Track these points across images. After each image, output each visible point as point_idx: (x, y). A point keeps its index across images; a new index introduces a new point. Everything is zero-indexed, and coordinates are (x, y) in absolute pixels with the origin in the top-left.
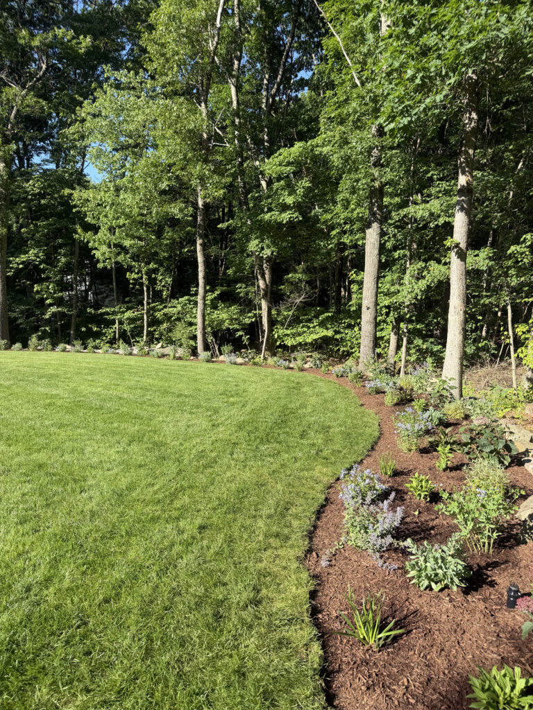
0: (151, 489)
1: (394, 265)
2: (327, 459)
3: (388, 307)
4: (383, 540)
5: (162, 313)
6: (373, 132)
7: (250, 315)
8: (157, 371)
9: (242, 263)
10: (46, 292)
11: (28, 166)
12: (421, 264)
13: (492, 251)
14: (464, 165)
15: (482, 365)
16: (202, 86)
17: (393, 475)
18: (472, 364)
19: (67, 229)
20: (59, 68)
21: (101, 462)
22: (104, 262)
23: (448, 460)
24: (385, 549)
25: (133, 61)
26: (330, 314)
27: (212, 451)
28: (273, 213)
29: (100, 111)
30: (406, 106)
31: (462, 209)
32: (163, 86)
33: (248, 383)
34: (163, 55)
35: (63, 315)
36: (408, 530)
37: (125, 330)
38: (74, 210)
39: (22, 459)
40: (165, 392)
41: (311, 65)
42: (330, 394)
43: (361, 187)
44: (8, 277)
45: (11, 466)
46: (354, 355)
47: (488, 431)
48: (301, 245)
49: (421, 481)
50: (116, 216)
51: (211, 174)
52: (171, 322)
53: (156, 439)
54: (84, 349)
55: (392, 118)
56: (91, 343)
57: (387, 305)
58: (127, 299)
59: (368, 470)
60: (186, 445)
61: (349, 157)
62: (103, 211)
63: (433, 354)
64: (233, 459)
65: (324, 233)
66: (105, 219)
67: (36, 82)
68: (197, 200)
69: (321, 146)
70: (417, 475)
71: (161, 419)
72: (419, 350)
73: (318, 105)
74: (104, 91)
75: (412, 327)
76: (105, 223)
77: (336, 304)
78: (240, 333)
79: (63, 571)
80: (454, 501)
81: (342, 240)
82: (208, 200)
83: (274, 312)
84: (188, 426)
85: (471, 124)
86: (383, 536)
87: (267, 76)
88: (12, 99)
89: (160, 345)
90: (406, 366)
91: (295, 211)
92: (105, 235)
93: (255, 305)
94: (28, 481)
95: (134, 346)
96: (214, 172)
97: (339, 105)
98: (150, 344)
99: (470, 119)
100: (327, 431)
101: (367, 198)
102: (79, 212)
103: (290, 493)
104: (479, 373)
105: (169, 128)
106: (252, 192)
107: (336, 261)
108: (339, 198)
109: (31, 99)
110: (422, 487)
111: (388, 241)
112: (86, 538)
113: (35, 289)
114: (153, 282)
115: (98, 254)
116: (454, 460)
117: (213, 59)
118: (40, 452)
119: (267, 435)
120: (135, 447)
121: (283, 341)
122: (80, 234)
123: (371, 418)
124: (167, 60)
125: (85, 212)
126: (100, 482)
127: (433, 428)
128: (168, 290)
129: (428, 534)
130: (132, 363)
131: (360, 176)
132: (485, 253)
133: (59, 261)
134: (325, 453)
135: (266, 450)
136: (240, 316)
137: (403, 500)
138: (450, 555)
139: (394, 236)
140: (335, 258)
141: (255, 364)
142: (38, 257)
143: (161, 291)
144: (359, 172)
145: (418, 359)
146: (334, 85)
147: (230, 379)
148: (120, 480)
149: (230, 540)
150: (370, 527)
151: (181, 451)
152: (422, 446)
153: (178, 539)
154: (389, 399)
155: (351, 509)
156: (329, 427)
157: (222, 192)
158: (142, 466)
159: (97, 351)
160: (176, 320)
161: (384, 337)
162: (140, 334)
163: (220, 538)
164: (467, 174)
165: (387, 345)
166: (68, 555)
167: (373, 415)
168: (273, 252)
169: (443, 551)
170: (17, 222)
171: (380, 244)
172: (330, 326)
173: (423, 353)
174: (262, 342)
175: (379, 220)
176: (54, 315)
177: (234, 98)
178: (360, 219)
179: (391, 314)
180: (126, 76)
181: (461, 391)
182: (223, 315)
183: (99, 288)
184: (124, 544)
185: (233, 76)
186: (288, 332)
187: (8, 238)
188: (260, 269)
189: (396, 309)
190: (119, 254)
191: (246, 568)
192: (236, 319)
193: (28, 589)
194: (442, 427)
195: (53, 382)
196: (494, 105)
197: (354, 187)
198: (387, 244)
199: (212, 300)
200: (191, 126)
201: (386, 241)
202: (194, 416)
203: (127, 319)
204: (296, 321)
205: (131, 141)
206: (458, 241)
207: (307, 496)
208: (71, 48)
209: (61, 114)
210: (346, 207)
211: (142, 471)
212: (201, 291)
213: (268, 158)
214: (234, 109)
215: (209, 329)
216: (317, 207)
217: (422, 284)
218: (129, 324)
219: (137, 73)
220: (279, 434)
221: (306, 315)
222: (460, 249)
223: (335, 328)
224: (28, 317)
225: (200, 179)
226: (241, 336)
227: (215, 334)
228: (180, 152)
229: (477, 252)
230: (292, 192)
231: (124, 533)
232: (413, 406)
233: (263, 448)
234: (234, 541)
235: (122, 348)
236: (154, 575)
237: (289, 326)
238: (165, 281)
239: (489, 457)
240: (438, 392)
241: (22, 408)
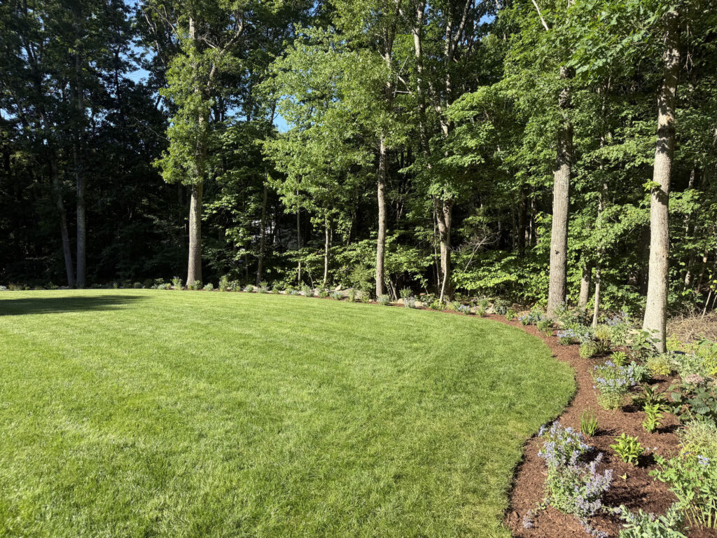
0: (344, 434)
1: (585, 207)
2: (521, 414)
3: (579, 251)
4: (591, 504)
5: (341, 256)
6: (561, 73)
7: (428, 258)
8: (339, 313)
9: (422, 207)
10: (236, 236)
11: (223, 120)
12: (616, 208)
13: (697, 194)
14: (664, 104)
15: (686, 315)
16: (387, 37)
17: (595, 435)
18: (674, 315)
19: (256, 176)
20: (253, 28)
21: (295, 402)
22: (291, 208)
23: (657, 421)
24: (593, 514)
25: (321, 18)
26: (513, 258)
27: (399, 398)
28: (454, 156)
29: (290, 66)
30: (600, 48)
31: (663, 150)
32: (349, 40)
33: (429, 329)
34: (351, 11)
35: (250, 257)
36: (617, 495)
37: (306, 272)
38: (264, 159)
39: (222, 396)
40: (349, 335)
41: (493, 10)
42: (519, 344)
43: (549, 129)
44: (203, 222)
45: (213, 403)
46: (540, 301)
47: (702, 390)
48: (482, 188)
49: (629, 442)
50: (302, 164)
51: (394, 121)
52: (350, 265)
53: (345, 382)
54: (268, 290)
55: (585, 60)
56: (276, 285)
57: (577, 249)
58: (309, 242)
59: (569, 428)
60: (374, 390)
61: (536, 100)
62: (291, 160)
63: (629, 302)
64: (422, 408)
65: (506, 175)
66: (293, 168)
67: (233, 42)
68: (379, 147)
69: (505, 89)
70: (623, 436)
71: (347, 362)
72: (613, 298)
73: (501, 48)
74: (293, 47)
75: (605, 272)
76: (292, 171)
77: (520, 247)
78: (419, 276)
79: (268, 510)
80: (671, 467)
81: (527, 182)
82: (390, 147)
83: (452, 255)
84: (374, 371)
85: (671, 61)
86: (591, 499)
87: (450, 24)
88: (213, 59)
89: (339, 287)
90: (599, 315)
91: (478, 155)
92: (293, 183)
93: (433, 249)
94: (230, 419)
95: (315, 287)
96: (397, 120)
97: (524, 48)
98: (329, 286)
99: (671, 57)
100: (519, 384)
101: (555, 139)
102: (267, 161)
103: (485, 447)
104: (683, 324)
105: (354, 78)
106: (433, 136)
107: (519, 203)
108: (525, 140)
109: (228, 59)
110: (629, 449)
111: (577, 182)
112: (287, 479)
113: (227, 233)
114: (334, 226)
115: (285, 201)
116: (662, 421)
117: (398, 12)
118: (238, 390)
119: (455, 385)
120: (325, 390)
121: (462, 285)
122: (270, 182)
123: (566, 371)
124: (354, 15)
125: (274, 161)
126: (296, 422)
127: (636, 385)
128: (348, 233)
129: (639, 501)
130: (315, 305)
131: (548, 118)
132: (688, 194)
133: (249, 207)
134: (518, 407)
135: (455, 400)
136: (419, 259)
137: (608, 463)
138: (669, 527)
139: (584, 177)
140: (518, 200)
141: (434, 308)
142: (230, 203)
143: (341, 235)
144: (546, 114)
145: (613, 307)
146: (518, 28)
147: (411, 324)
148: (313, 422)
149: (427, 492)
150: (576, 489)
151: (369, 396)
152: (625, 404)
153: (374, 487)
154: (585, 351)
155: (555, 469)
156: (520, 379)
157: (404, 138)
158: (333, 409)
159: (282, 292)
160: (354, 262)
161: (573, 282)
162: (320, 276)
163: (416, 488)
164: (669, 113)
165: (577, 291)
166: (272, 494)
167: (567, 368)
168: (454, 195)
169: (661, 521)
170: (212, 171)
171: (570, 186)
172: (513, 270)
173: (617, 302)
174: (441, 286)
175: (568, 162)
176: (243, 257)
177: (417, 46)
178: (547, 161)
179: (582, 259)
180: (315, 32)
181: (665, 344)
182: (402, 258)
183: (283, 232)
184: (322, 487)
185: (416, 27)
186: (468, 276)
187: (204, 186)
188: (439, 213)
189: (587, 253)
190: (304, 200)
191: (446, 522)
192: (414, 263)
193: (238, 526)
194: (646, 384)
195: (245, 322)
196: (695, 38)
197: (541, 130)
198: (577, 185)
199: (390, 244)
200: (376, 77)
201: (575, 183)
202: (379, 360)
203: (310, 261)
204: (476, 264)
205: (318, 93)
206: (659, 183)
207: (503, 452)
208: (265, 10)
209: (254, 70)
210: (531, 149)
211: (334, 415)
212: (381, 234)
213: (450, 103)
214: (416, 57)
215: (387, 272)
216: (499, 149)
217: (618, 228)
218: (311, 266)
219: (325, 29)
220: (467, 384)
221: (487, 258)
222: (662, 191)
223: (519, 273)
224: (219, 259)
225: (383, 127)
226: (419, 280)
227: (392, 277)
228: (365, 102)
229: (679, 194)
230: (475, 135)
231: (322, 476)
232: (612, 360)
233: (451, 397)
234: (430, 493)
235: (304, 290)
236: (355, 521)
237: (469, 269)
238: (345, 225)
239: (704, 420)
240: (640, 345)
241: (219, 347)
